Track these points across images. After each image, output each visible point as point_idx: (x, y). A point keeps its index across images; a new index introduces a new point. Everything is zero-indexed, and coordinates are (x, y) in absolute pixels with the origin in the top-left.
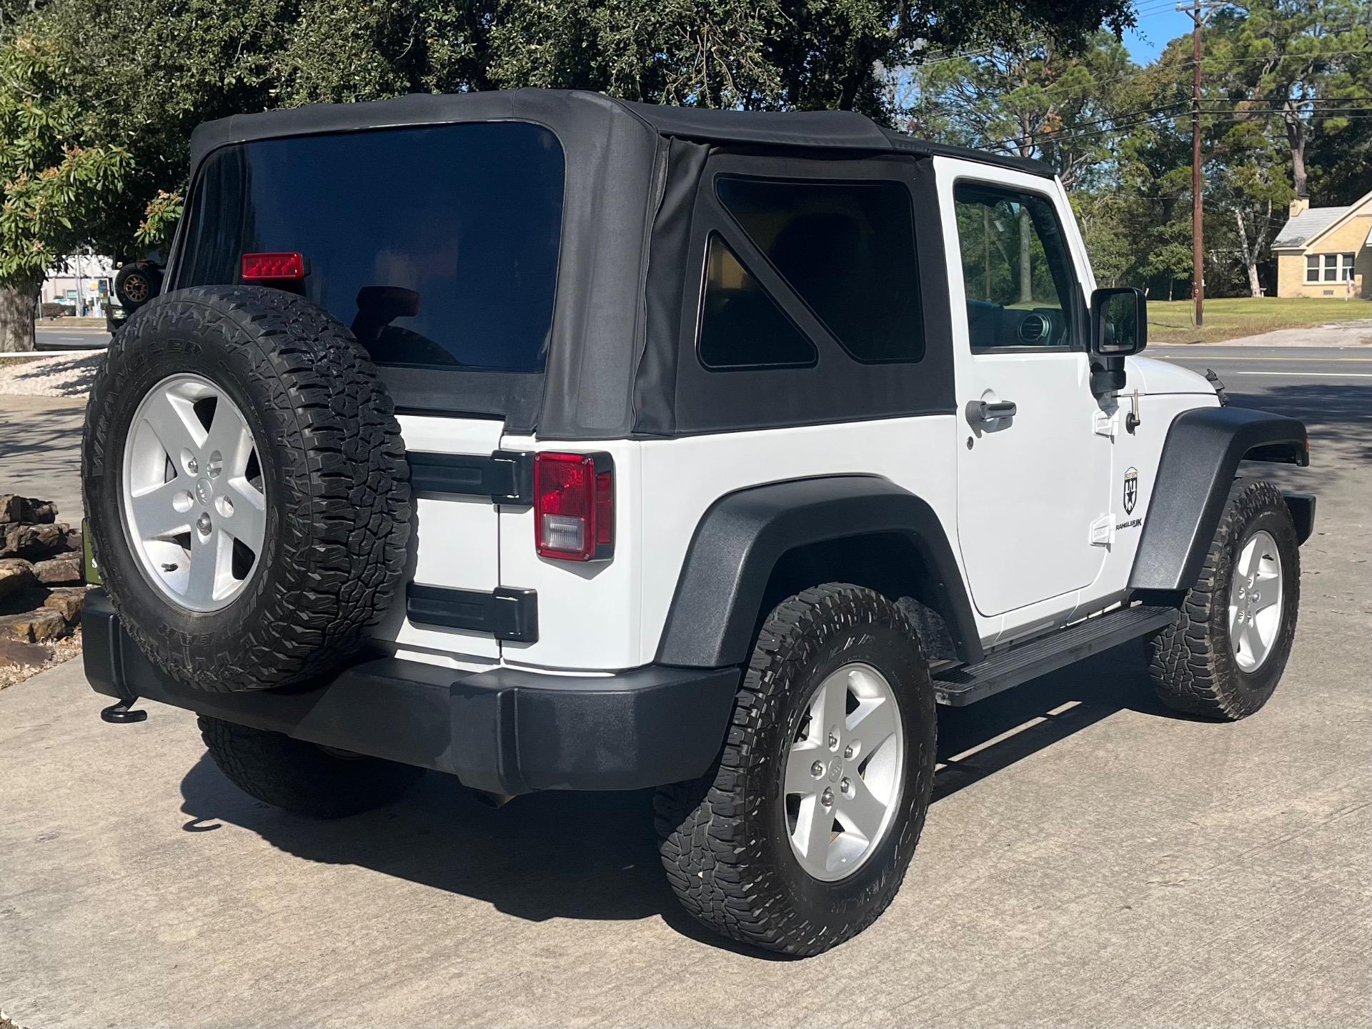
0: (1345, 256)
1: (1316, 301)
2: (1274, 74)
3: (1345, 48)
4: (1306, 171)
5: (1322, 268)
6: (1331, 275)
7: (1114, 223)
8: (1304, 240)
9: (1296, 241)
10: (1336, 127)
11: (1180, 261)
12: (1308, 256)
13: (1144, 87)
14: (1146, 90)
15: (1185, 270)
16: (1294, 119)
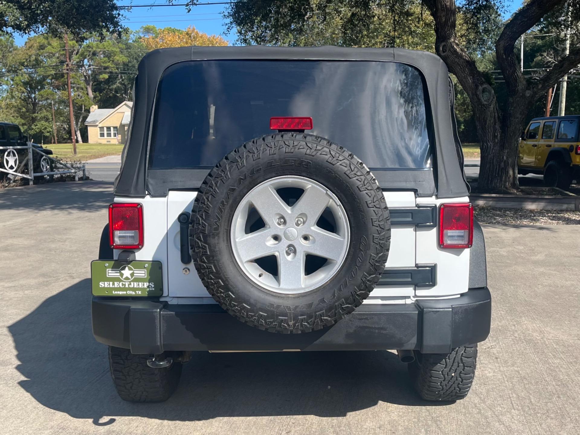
0: (114, 128)
1: (105, 145)
2: (78, 55)
3: (105, 48)
4: (93, 94)
5: (105, 132)
6: (109, 135)
7: (12, 111)
8: (97, 121)
9: (94, 121)
10: (104, 78)
11: (46, 128)
12: (100, 128)
13: (20, 56)
14: (21, 57)
15: (48, 132)
16: (87, 74)
